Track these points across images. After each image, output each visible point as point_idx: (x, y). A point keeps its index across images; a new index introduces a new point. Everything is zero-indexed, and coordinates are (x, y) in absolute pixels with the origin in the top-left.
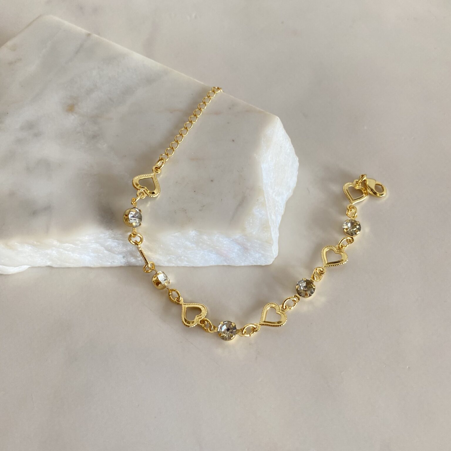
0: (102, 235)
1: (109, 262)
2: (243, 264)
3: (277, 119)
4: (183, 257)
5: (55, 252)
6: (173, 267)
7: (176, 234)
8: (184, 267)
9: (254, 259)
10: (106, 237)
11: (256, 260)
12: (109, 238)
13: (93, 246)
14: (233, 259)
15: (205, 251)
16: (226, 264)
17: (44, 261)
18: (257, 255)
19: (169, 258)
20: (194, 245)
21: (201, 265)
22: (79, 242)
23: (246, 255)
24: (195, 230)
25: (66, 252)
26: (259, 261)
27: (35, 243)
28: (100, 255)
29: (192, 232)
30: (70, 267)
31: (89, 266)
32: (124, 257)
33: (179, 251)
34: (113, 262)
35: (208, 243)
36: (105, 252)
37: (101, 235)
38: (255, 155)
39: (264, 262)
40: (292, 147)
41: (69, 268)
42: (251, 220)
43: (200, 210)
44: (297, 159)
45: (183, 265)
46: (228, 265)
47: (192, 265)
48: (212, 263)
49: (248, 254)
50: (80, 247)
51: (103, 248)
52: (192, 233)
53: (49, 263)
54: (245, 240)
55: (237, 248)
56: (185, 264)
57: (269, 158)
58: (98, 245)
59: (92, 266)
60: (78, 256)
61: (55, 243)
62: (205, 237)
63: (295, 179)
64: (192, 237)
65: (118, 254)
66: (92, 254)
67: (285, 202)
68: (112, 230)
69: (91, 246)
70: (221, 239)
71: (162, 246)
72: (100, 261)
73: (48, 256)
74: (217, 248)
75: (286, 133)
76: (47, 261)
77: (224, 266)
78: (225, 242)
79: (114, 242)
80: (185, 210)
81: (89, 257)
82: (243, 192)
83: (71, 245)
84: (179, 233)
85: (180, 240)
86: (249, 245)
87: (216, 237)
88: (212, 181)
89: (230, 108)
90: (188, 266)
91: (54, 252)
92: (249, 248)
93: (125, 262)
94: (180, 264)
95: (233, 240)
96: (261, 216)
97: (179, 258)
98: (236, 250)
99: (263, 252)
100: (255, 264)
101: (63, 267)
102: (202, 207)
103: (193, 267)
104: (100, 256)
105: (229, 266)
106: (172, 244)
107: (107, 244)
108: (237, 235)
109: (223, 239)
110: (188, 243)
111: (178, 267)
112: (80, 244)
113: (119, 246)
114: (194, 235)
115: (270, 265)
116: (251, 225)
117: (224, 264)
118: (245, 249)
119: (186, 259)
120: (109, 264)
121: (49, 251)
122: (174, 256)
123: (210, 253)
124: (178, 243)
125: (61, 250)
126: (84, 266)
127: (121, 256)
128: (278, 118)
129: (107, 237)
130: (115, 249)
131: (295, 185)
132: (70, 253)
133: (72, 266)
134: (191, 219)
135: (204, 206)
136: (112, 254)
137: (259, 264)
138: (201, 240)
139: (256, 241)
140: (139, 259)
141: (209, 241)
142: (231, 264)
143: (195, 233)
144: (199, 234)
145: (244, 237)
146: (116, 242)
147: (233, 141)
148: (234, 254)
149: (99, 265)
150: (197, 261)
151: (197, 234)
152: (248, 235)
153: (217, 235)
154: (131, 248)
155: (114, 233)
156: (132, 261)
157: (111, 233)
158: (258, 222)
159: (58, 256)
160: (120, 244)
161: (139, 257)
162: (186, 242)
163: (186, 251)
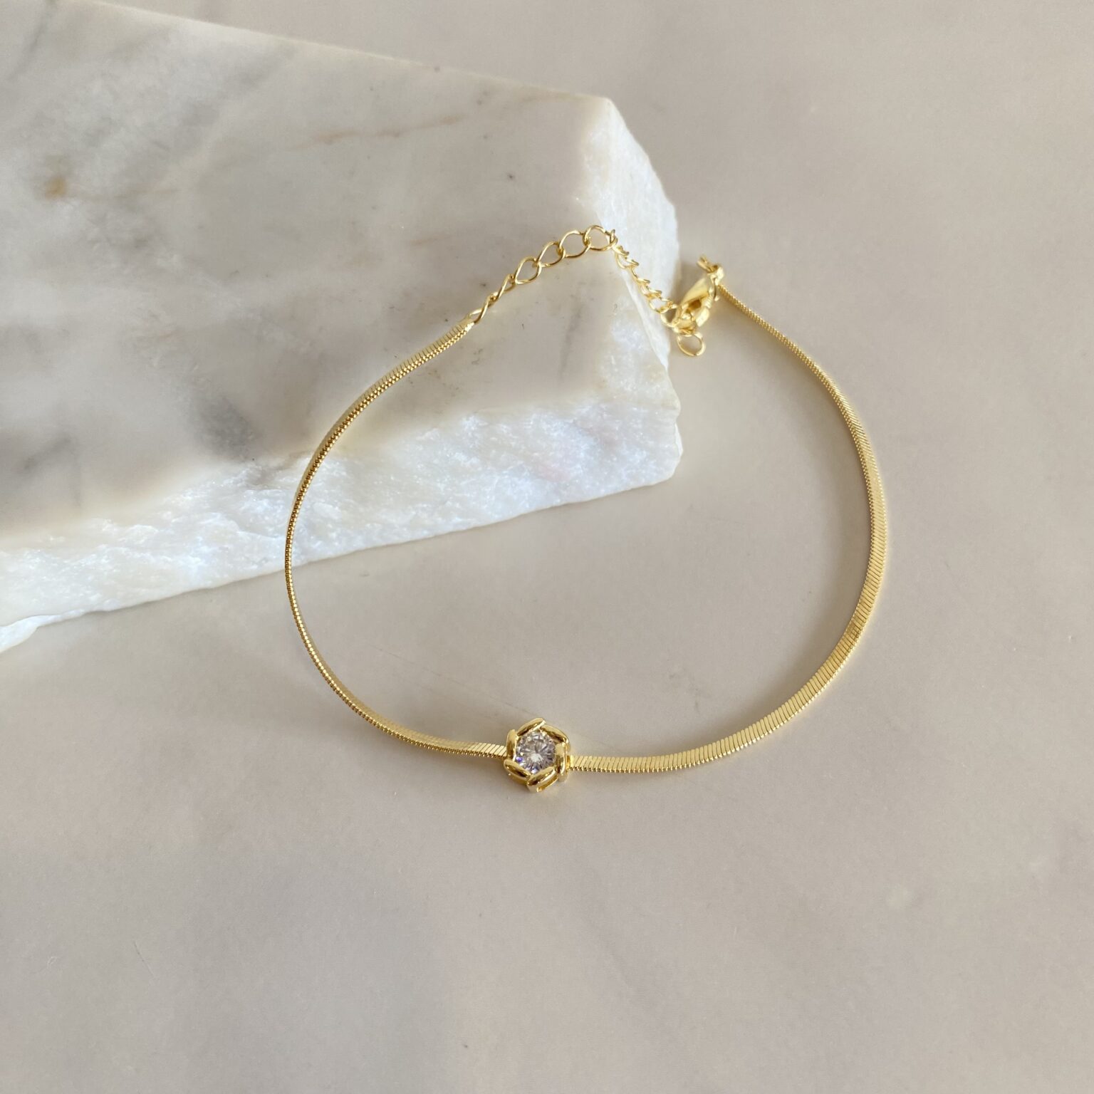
0: (228, 482)
1: (254, 563)
2: (603, 492)
3: (610, 105)
4: (449, 503)
5: (107, 561)
6: (425, 540)
7: (428, 434)
8: (451, 533)
9: (629, 471)
10: (238, 485)
11: (634, 471)
12: (248, 488)
13: (207, 522)
14: (577, 481)
15: (505, 472)
16: (557, 501)
17: (81, 595)
18: (638, 457)
19: (414, 513)
20: (475, 460)
21: (496, 518)
22: (169, 513)
23: (609, 461)
24: (476, 413)
25: (137, 555)
26: (644, 472)
27: (52, 539)
28: (226, 546)
29: (468, 420)
31: (202, 585)
33: (439, 485)
34: (263, 562)
35: (513, 444)
36: (241, 533)
37: (225, 483)
38: (577, 199)
39: (655, 474)
40: (653, 175)
41: (147, 604)
42: (613, 358)
43: (473, 363)
44: (671, 209)
45: (450, 528)
46: (564, 502)
47: (474, 522)
48: (524, 507)
49: (615, 459)
50: (172, 532)
52: (469, 424)
53: (95, 600)
54: (605, 415)
55: (583, 447)
56: (457, 522)
57: (612, 204)
58: (219, 515)
59: (209, 584)
60: (169, 559)
61: (108, 527)
62: (504, 428)
64: (470, 434)
66: (205, 549)
68: (253, 459)
69: (202, 523)
70: (545, 426)
71: (392, 478)
72: (229, 564)
73: (90, 577)
74: (536, 454)
75: (634, 140)
76: (88, 592)
77: (554, 508)
78: (555, 434)
79: (261, 498)
80: (436, 371)
81: (198, 559)
82: (572, 296)
83: (150, 528)
84: (435, 430)
85: (440, 452)
86: (617, 428)
87: (532, 423)
88: (485, 285)
90: (464, 528)
91: (103, 561)
92: (616, 438)
94: (443, 525)
95: (575, 422)
96: (634, 345)
97: (440, 507)
98: (582, 455)
99: (651, 443)
100: (633, 484)
101: (130, 603)
102: (475, 354)
103: (476, 529)
105: (567, 506)
106: (418, 466)
107: (243, 508)
108: (585, 405)
109: (549, 426)
110: (461, 457)
111: (437, 537)
112: (174, 521)
113: (276, 507)
114: (473, 428)
115: (670, 479)
116: (616, 370)
117: (554, 504)
118: (606, 445)
119: (458, 505)
120: (255, 567)
121: (91, 560)
122: (425, 506)
123: (516, 479)
124: (436, 461)
125: (123, 550)
126: (187, 589)
128: (610, 102)
129: (243, 483)
130: (267, 518)
132: (148, 555)
133: (155, 595)
134: (457, 388)
135: (480, 351)
136: (259, 536)
137: (643, 482)
138: (493, 439)
139: (635, 409)
140: (334, 535)
141: (515, 437)
142: (572, 500)
143: (477, 421)
144: (486, 424)
145: (603, 406)
146: (267, 497)
147: (511, 177)
148: (579, 466)
149: (227, 578)
150: (486, 506)
151: (481, 424)
152: (615, 397)
153: (534, 416)
154: (308, 506)
155: (260, 468)
156: (314, 547)
157: (251, 469)
158: (629, 360)
159: (115, 571)
160: (278, 501)
161: (333, 531)
162: (454, 453)
163: (458, 482)
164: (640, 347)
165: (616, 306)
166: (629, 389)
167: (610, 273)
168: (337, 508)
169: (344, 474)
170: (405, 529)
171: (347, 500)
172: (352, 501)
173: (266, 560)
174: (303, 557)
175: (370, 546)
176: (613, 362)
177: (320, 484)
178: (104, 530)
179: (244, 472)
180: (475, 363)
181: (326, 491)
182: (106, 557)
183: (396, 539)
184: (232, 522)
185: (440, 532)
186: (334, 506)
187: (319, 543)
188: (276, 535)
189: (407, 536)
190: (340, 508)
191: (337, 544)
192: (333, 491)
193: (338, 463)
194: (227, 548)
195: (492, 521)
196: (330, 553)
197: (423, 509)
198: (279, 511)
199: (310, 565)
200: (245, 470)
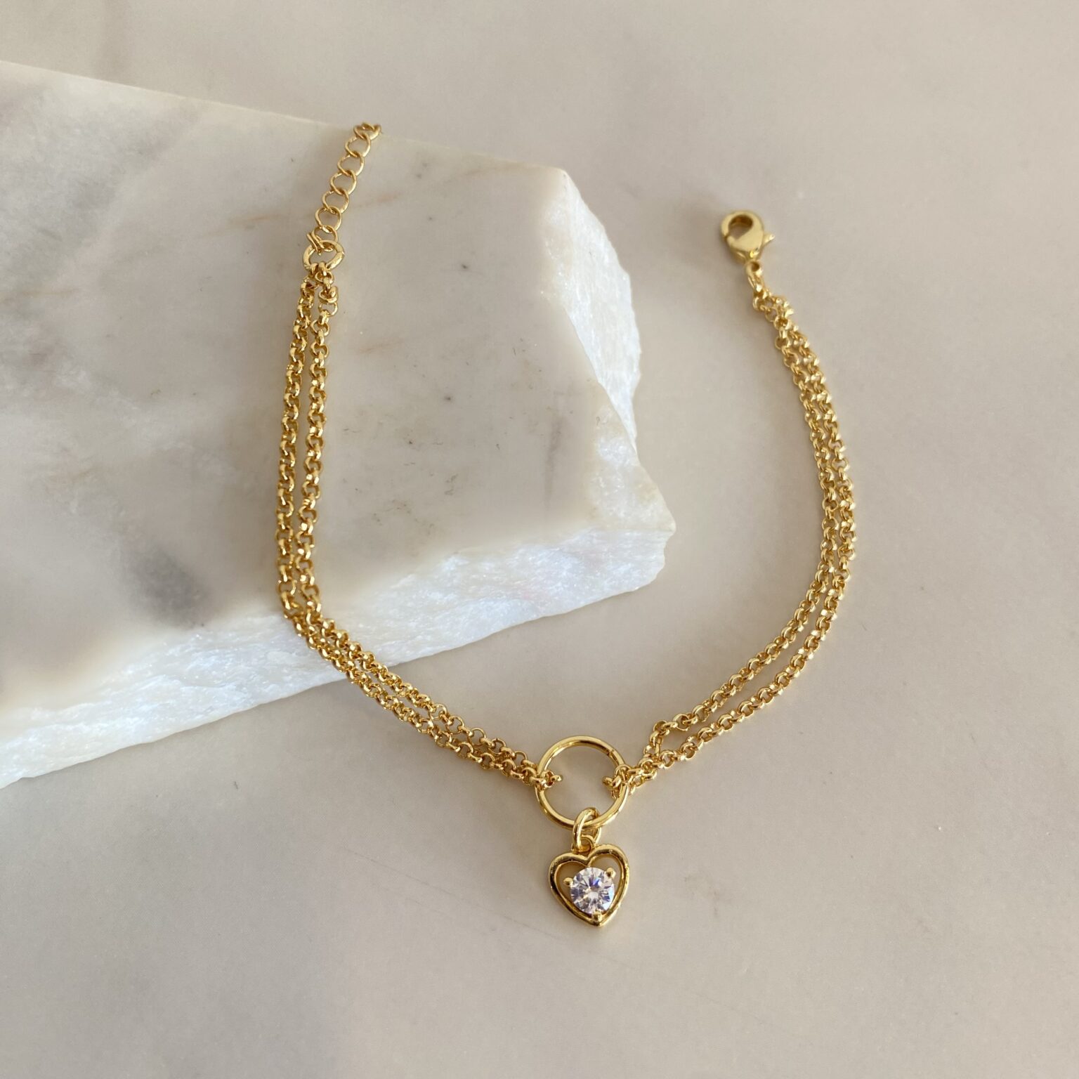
0: (174, 650)
1: (198, 714)
2: (582, 604)
3: (565, 176)
4: (419, 638)
5: (36, 739)
7: (403, 581)
9: (611, 583)
10: (187, 651)
11: (617, 581)
12: (197, 651)
13: (147, 686)
14: (556, 597)
15: (482, 600)
16: (534, 617)
18: (622, 570)
20: (451, 596)
21: (468, 640)
22: (109, 689)
23: (592, 577)
24: (456, 553)
25: (70, 728)
26: (627, 581)
28: (168, 702)
29: (447, 561)
31: (141, 741)
32: (239, 687)
33: (411, 624)
34: (209, 711)
35: (495, 578)
36: (184, 689)
37: (171, 652)
39: (638, 582)
40: (609, 247)
41: (77, 766)
42: (601, 480)
43: (446, 493)
44: (626, 278)
45: (418, 657)
46: (540, 616)
47: (441, 648)
48: (498, 626)
49: (599, 574)
50: (110, 703)
51: (177, 682)
52: (449, 565)
54: (595, 541)
55: (566, 567)
56: (426, 650)
57: (578, 292)
58: (161, 678)
59: (150, 739)
60: (105, 725)
61: (38, 714)
62: (487, 566)
63: (635, 333)
64: (449, 575)
66: (145, 708)
67: (630, 404)
68: (203, 625)
69: (143, 688)
70: (529, 557)
72: (170, 719)
73: (15, 757)
74: (518, 582)
75: (590, 212)
76: (15, 769)
77: (528, 623)
78: (540, 562)
79: (209, 656)
80: (405, 505)
81: (136, 719)
82: (549, 409)
83: (85, 705)
84: (410, 576)
85: (415, 596)
86: (605, 550)
87: (517, 558)
88: (449, 399)
89: (419, 176)
90: (432, 654)
91: (31, 739)
92: (603, 557)
93: (244, 698)
95: (561, 550)
96: (621, 462)
97: (409, 642)
98: (565, 574)
99: (638, 557)
100: (615, 593)
102: (448, 482)
103: (445, 653)
105: (543, 620)
106: (391, 612)
107: (188, 669)
108: (579, 535)
109: (535, 557)
110: (437, 596)
112: (112, 694)
113: (224, 661)
114: (452, 569)
115: (651, 582)
116: (606, 494)
117: (530, 619)
118: (591, 562)
119: (429, 638)
120: (199, 717)
121: (16, 743)
122: (393, 642)
123: (492, 603)
124: (409, 604)
125: (53, 727)
126: (124, 746)
127: (232, 686)
128: (564, 173)
129: (192, 649)
130: (214, 673)
131: (639, 351)
132: (81, 725)
133: (89, 758)
134: (431, 525)
135: (453, 478)
136: (205, 689)
137: (625, 589)
138: (474, 576)
139: (628, 534)
140: (289, 678)
141: (498, 572)
142: (548, 614)
143: (456, 561)
144: (467, 562)
145: (595, 535)
146: (216, 654)
147: (465, 267)
148: (559, 584)
149: (169, 731)
150: (458, 634)
151: (460, 563)
152: (608, 525)
153: (521, 551)
154: (262, 656)
155: (211, 633)
156: (267, 690)
157: (200, 635)
158: (619, 479)
159: (44, 746)
160: (227, 656)
161: (288, 675)
162: (430, 594)
163: (431, 618)
164: (627, 463)
165: (598, 419)
166: (622, 515)
167: (588, 380)
168: (294, 654)
173: (212, 709)
174: (252, 702)
176: (602, 485)
177: (278, 637)
178: (33, 718)
179: (193, 639)
180: (449, 493)
182: (34, 736)
184: (175, 681)
185: (406, 661)
186: (291, 653)
187: (272, 686)
188: (223, 684)
190: (297, 654)
191: (291, 685)
194: (169, 704)
195: (462, 645)
196: (284, 694)
197: (391, 646)
198: (229, 664)
199: (261, 707)
200: (194, 637)
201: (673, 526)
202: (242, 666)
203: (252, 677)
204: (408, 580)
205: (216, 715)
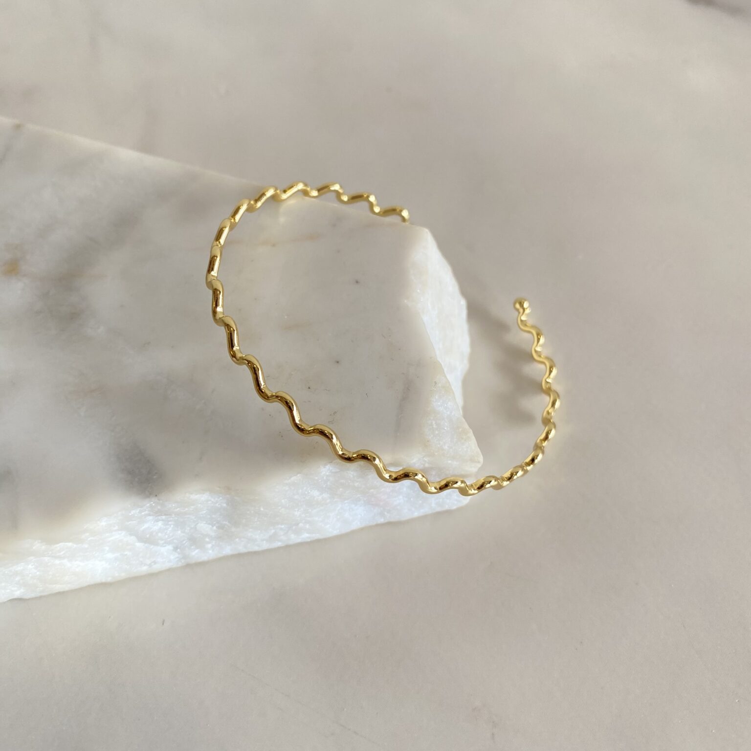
0: (135, 512)
1: (145, 565)
2: (416, 514)
3: (427, 232)
4: (301, 525)
5: (33, 566)
6: (279, 548)
7: (294, 478)
8: (300, 544)
10: (143, 513)
12: (149, 515)
13: (113, 538)
14: (398, 507)
15: (346, 502)
16: (382, 520)
17: (8, 591)
19: (273, 531)
20: (325, 495)
21: (336, 532)
22: (88, 534)
24: (331, 463)
25: (57, 562)
26: (448, 501)
28: (126, 553)
29: (324, 468)
30: (62, 590)
31: (104, 581)
32: (176, 549)
33: (296, 513)
34: (153, 564)
35: (356, 485)
36: (139, 544)
37: (133, 512)
38: (406, 301)
39: (456, 502)
40: (453, 280)
41: (59, 594)
42: (434, 422)
43: (329, 422)
44: (463, 302)
45: (299, 541)
46: (386, 521)
47: (317, 536)
48: (356, 525)
50: (86, 546)
51: (133, 538)
52: (325, 471)
53: (18, 593)
54: (427, 465)
56: (305, 536)
57: (429, 304)
58: (124, 533)
59: (109, 579)
60: (81, 564)
61: (38, 546)
62: (351, 474)
64: (325, 478)
65: (164, 545)
66: (110, 556)
68: (156, 496)
69: (110, 539)
71: (262, 509)
72: (126, 566)
73: (17, 579)
74: (371, 491)
75: (441, 257)
76: (14, 589)
77: (377, 525)
79: (157, 521)
81: (103, 563)
82: (403, 373)
83: (70, 544)
84: (298, 475)
85: (300, 491)
88: (338, 362)
90: (309, 540)
91: (30, 567)
93: (178, 557)
94: (294, 539)
96: (448, 413)
97: (294, 527)
100: (439, 509)
102: (331, 415)
103: (318, 541)
104: (126, 555)
105: (389, 524)
106: (283, 501)
107: (143, 528)
110: (316, 493)
111: (287, 546)
112: (89, 539)
113: (168, 526)
114: (328, 474)
115: (466, 505)
116: (437, 432)
117: (379, 522)
119: (307, 526)
120: (146, 568)
121: (19, 568)
122: (283, 526)
123: (353, 506)
124: (296, 497)
125: (46, 559)
127: (170, 547)
128: (427, 230)
129: (147, 512)
130: (160, 534)
131: (469, 350)
132: (65, 561)
135: (335, 413)
136: (152, 546)
137: (446, 507)
138: (342, 481)
139: (450, 462)
140: (209, 546)
141: (359, 480)
142: (392, 520)
143: (331, 469)
144: (338, 470)
146: (163, 520)
147: (357, 282)
148: (401, 497)
149: (123, 575)
150: (328, 526)
151: (333, 471)
152: (436, 454)
154: (192, 526)
155: (161, 502)
156: (193, 553)
157: (154, 503)
158: (446, 424)
159: (38, 573)
160: (170, 523)
161: (209, 543)
162: (311, 491)
163: (310, 510)
164: (453, 414)
165: (436, 383)
166: (446, 447)
167: (431, 358)
168: (215, 528)
169: (225, 505)
170: (265, 542)
171: (224, 522)
172: (227, 523)
173: (155, 562)
174: (183, 561)
175: (236, 552)
176: (435, 426)
177: (205, 512)
178: (34, 548)
179: (148, 505)
180: (331, 422)
181: (209, 516)
182: (32, 564)
183: (256, 549)
185: (291, 543)
186: (213, 526)
187: (197, 551)
189: (265, 546)
190: (216, 527)
191: (210, 552)
192: (213, 516)
193: (221, 498)
195: (330, 535)
196: (204, 558)
197: (281, 529)
198: (170, 529)
199: (188, 566)
200: (149, 503)
201: (481, 459)
202: (179, 532)
203: (184, 542)
204: (296, 478)
205: (157, 568)
